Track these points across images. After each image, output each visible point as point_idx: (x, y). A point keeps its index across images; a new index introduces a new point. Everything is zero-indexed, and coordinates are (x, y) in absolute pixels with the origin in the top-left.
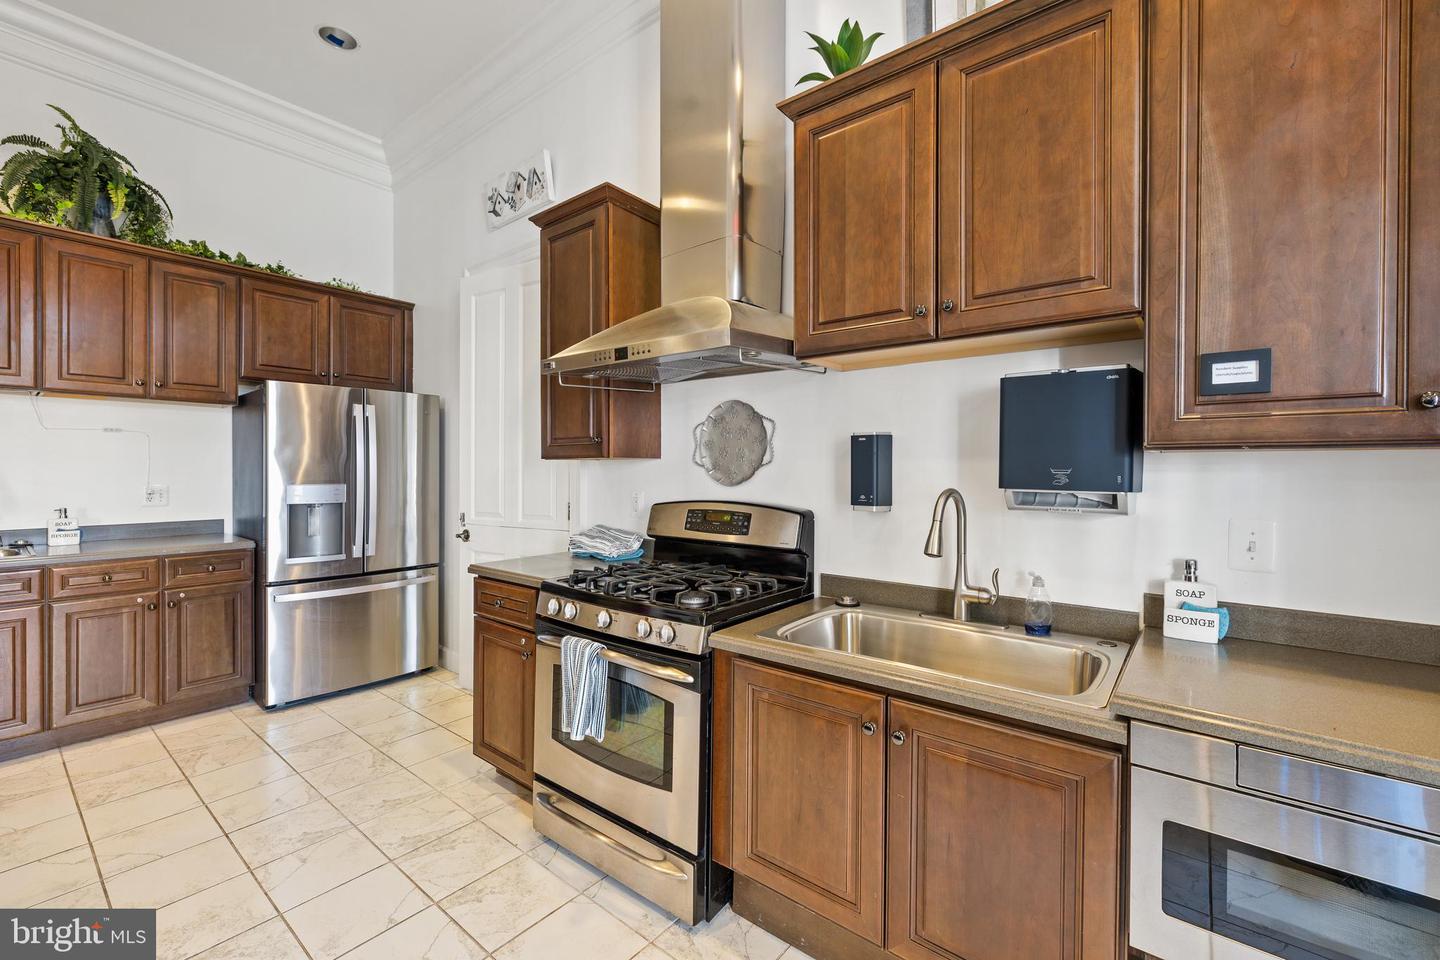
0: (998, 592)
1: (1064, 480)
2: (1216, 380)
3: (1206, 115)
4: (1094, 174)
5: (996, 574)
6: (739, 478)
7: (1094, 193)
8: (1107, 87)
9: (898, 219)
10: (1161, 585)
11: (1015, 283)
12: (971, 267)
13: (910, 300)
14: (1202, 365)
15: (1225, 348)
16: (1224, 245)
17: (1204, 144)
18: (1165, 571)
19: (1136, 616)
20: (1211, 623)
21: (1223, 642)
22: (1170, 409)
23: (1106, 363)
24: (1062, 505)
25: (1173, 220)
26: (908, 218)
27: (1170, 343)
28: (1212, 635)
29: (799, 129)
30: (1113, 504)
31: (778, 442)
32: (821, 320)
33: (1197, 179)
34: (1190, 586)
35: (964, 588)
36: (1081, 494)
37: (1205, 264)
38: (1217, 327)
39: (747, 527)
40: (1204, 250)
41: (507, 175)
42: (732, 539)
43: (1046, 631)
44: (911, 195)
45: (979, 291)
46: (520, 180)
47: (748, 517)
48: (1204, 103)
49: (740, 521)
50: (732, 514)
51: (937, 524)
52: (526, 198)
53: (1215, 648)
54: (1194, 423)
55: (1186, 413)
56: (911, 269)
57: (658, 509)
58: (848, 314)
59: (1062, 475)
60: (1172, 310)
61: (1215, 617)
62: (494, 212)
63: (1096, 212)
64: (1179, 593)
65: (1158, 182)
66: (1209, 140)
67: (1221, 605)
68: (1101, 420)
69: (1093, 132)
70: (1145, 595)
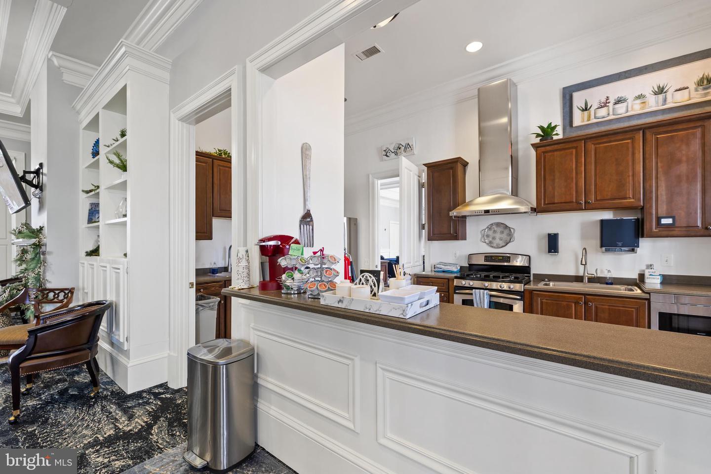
0: (597, 274)
1: (621, 245)
2: (662, 223)
3: (659, 164)
4: (631, 174)
5: (597, 270)
6: (501, 246)
7: (631, 178)
8: (633, 154)
9: (573, 178)
10: (644, 271)
11: (609, 197)
12: (596, 192)
13: (576, 200)
14: (659, 219)
15: (664, 216)
16: (664, 193)
17: (659, 171)
18: (644, 268)
19: (636, 279)
20: (658, 279)
21: (661, 283)
22: (651, 228)
23: (630, 217)
24: (618, 251)
25: (651, 186)
26: (576, 178)
27: (651, 214)
28: (659, 281)
29: (538, 152)
30: (633, 250)
31: (516, 235)
32: (546, 203)
33: (657, 178)
34: (652, 270)
35: (587, 274)
36: (623, 248)
37: (659, 196)
38: (663, 210)
39: (510, 260)
40: (659, 194)
41: (394, 144)
42: (506, 264)
43: (611, 284)
44: (577, 173)
45: (598, 198)
46: (401, 146)
47: (509, 257)
48: (659, 161)
49: (508, 259)
50: (503, 256)
51: (584, 257)
52: (403, 152)
53: (659, 284)
54: (657, 232)
55: (655, 229)
56: (577, 192)
57: (470, 256)
58: (556, 202)
59: (620, 244)
60: (651, 207)
61: (659, 277)
62: (386, 155)
63: (631, 182)
64: (649, 272)
65: (648, 177)
66: (660, 170)
67: (660, 275)
68: (630, 231)
69: (630, 164)
70: (639, 274)
